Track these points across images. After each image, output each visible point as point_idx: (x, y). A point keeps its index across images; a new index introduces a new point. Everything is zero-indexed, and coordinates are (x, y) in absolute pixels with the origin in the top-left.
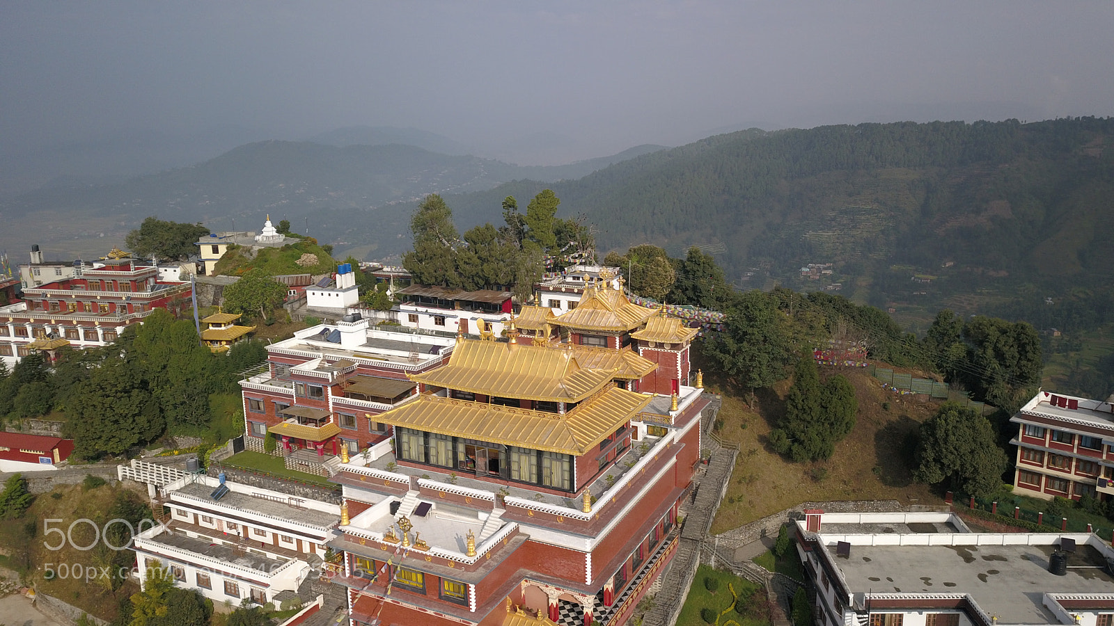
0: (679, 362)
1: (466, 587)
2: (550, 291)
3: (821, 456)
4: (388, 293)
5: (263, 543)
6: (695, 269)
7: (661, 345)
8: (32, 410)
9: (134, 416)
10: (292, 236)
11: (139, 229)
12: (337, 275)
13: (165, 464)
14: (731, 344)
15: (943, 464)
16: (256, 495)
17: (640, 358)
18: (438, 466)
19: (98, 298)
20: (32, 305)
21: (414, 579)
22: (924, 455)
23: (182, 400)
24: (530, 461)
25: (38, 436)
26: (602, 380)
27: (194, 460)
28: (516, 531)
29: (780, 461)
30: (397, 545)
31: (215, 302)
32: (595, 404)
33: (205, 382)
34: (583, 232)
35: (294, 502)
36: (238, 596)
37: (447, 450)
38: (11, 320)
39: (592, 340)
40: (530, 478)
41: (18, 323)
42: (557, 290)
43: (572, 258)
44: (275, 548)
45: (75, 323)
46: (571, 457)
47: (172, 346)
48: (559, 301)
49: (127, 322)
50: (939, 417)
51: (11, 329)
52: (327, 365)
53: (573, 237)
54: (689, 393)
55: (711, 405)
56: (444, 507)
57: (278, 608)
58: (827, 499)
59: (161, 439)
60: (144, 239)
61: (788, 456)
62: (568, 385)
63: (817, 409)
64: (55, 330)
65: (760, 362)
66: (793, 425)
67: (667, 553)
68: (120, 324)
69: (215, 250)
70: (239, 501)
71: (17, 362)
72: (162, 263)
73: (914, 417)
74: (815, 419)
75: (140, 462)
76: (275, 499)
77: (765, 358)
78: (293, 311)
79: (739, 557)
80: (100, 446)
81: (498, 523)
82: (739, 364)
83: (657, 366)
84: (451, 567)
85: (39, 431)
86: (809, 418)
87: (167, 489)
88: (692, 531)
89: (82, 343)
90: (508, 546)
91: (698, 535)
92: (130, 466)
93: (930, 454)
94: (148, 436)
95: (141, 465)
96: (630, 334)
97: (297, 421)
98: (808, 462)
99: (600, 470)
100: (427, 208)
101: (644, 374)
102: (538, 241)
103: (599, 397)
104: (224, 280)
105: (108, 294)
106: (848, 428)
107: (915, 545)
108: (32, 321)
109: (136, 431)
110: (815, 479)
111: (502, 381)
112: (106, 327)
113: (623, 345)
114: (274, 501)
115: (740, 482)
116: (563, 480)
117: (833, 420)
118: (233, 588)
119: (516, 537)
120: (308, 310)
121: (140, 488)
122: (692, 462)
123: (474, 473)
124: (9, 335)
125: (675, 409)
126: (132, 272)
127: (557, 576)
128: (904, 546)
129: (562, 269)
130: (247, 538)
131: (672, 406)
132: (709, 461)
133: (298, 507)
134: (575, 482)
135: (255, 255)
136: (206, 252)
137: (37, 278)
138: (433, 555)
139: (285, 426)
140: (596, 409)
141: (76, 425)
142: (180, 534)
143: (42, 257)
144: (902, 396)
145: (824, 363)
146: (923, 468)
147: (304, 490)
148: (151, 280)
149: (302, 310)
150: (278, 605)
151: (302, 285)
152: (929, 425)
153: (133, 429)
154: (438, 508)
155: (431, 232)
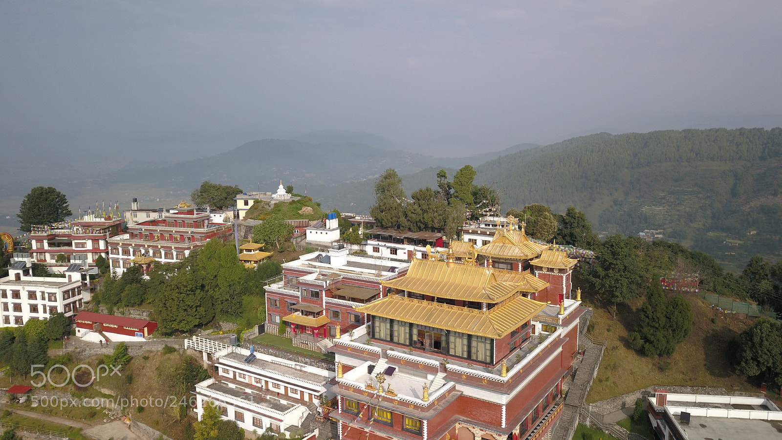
0: (564, 282)
1: (421, 423)
2: (469, 233)
3: (666, 352)
4: (360, 233)
5: (278, 393)
6: (572, 221)
7: (552, 270)
8: (132, 302)
9: (197, 307)
10: (296, 195)
11: (199, 188)
12: (327, 220)
13: (215, 340)
14: (600, 271)
15: (759, 362)
16: (274, 362)
17: (537, 278)
18: (399, 344)
19: (174, 232)
20: (133, 236)
21: (385, 416)
22: (744, 354)
23: (227, 298)
24: (462, 342)
25: (134, 319)
26: (513, 290)
27: (234, 337)
28: (453, 388)
29: (635, 356)
30: (375, 392)
31: (246, 237)
32: (507, 306)
33: (241, 287)
34: (492, 194)
35: (298, 368)
36: (262, 428)
37: (405, 333)
38: (121, 244)
39: (501, 266)
40: (462, 354)
41: (125, 246)
42: (474, 233)
43: (485, 211)
44: (286, 396)
45: (159, 247)
46: (492, 340)
47: (222, 263)
48: (476, 240)
49: (192, 247)
50: (756, 328)
51: (120, 250)
52: (321, 277)
53: (485, 197)
54: (571, 305)
55: (585, 314)
56: (404, 370)
57: (288, 437)
58: (671, 384)
59: (211, 323)
60: (202, 195)
61: (641, 352)
62: (490, 292)
63: (663, 320)
64: (147, 252)
65: (621, 284)
66: (645, 330)
67: (556, 413)
68: (188, 248)
69: (246, 203)
70: (263, 364)
71: (124, 271)
72: (212, 211)
73: (736, 329)
74: (662, 326)
75: (199, 338)
76: (286, 365)
77: (625, 282)
78: (297, 243)
79: (608, 420)
80: (175, 326)
81: (441, 382)
82: (607, 285)
83: (548, 285)
84: (411, 409)
85: (135, 316)
86: (657, 325)
87: (217, 355)
88: (572, 400)
89: (163, 260)
90: (448, 398)
91: (577, 402)
92: (192, 340)
93: (749, 354)
94: (204, 321)
95: (199, 340)
96: (530, 261)
97: (301, 314)
98: (656, 357)
99: (510, 352)
100: (386, 178)
101: (540, 289)
102: (461, 199)
103: (510, 302)
104: (251, 222)
105: (178, 229)
106: (686, 334)
107: (739, 418)
108: (133, 245)
109: (198, 317)
110: (661, 369)
111: (443, 288)
112: (179, 250)
113: (524, 269)
114: (285, 366)
115: (606, 368)
116: (486, 356)
117: (675, 327)
118: (258, 422)
119: (454, 392)
120: (307, 243)
121: (198, 354)
122: (572, 352)
123: (424, 349)
124: (119, 255)
125: (562, 313)
126: (195, 216)
127: (481, 421)
128: (731, 418)
129: (477, 219)
130: (268, 390)
131: (560, 311)
132: (584, 353)
133: (301, 371)
134: (494, 358)
135: (272, 207)
136: (240, 204)
137: (135, 219)
138: (399, 400)
139: (294, 316)
140: (508, 310)
141: (161, 311)
142: (224, 385)
143: (138, 206)
144: (725, 314)
145: (667, 288)
146: (743, 364)
147: (304, 360)
148: (206, 221)
149: (303, 243)
150: (288, 435)
151: (303, 227)
152: (747, 333)
153: (195, 315)
154: (400, 371)
155: (388, 193)
